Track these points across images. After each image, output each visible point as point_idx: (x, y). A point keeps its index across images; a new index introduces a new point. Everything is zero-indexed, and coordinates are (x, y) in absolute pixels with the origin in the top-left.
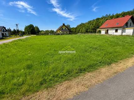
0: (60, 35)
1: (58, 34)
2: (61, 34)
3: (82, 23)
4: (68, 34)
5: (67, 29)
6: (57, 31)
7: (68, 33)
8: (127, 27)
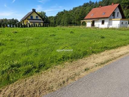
0: (27, 26)
1: (25, 26)
2: (30, 26)
3: (64, 11)
4: (41, 26)
5: (39, 18)
6: (23, 20)
7: (42, 24)
8: (114, 18)
